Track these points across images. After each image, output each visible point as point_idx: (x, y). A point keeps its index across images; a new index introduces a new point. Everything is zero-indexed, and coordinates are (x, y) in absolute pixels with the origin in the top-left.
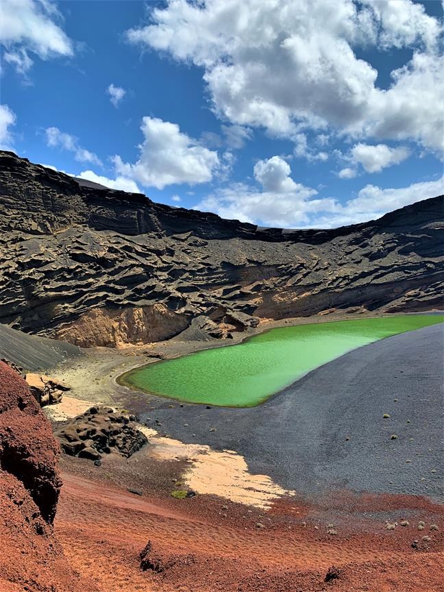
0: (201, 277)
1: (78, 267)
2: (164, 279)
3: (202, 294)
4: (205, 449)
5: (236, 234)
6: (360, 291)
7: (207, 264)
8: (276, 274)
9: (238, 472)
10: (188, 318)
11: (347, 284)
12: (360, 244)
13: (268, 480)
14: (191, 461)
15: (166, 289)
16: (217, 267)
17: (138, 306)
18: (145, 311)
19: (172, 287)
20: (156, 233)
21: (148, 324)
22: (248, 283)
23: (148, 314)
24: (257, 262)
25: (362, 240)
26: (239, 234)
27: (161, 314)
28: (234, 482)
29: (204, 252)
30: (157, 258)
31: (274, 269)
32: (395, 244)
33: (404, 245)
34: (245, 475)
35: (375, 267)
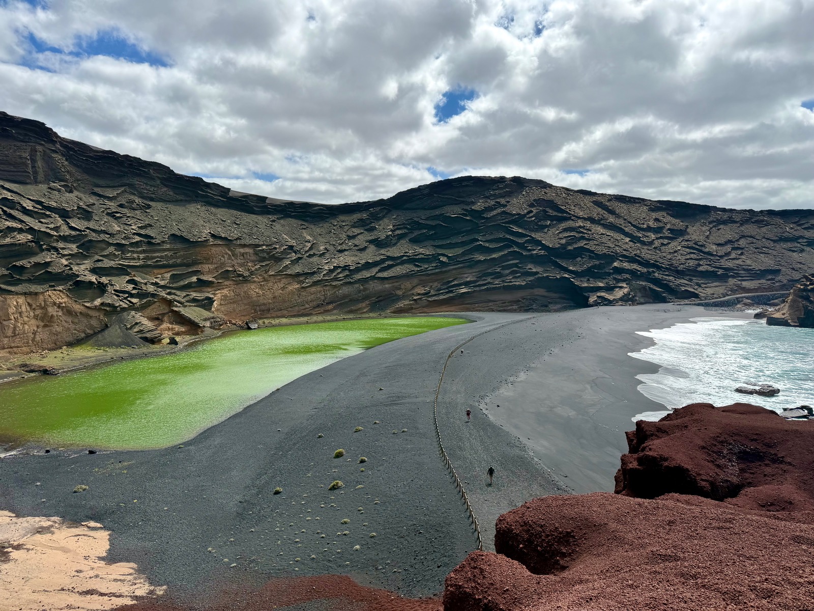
0: (135, 255)
2: (70, 255)
3: (133, 280)
4: (50, 523)
5: (197, 197)
6: (362, 285)
7: (146, 236)
8: (253, 258)
9: (86, 562)
10: (107, 313)
11: (347, 275)
12: (366, 228)
13: (132, 571)
14: (10, 549)
15: (71, 269)
16: (163, 242)
17: (17, 294)
18: (29, 300)
19: (83, 267)
20: (63, 183)
21: (33, 322)
22: (211, 267)
23: (34, 306)
24: (225, 239)
25: (368, 222)
26: (203, 196)
27: (59, 307)
28: (67, 582)
29: (143, 218)
30: (60, 221)
31: (250, 251)
32: (406, 231)
33: (416, 233)
34: (95, 565)
35: (382, 257)
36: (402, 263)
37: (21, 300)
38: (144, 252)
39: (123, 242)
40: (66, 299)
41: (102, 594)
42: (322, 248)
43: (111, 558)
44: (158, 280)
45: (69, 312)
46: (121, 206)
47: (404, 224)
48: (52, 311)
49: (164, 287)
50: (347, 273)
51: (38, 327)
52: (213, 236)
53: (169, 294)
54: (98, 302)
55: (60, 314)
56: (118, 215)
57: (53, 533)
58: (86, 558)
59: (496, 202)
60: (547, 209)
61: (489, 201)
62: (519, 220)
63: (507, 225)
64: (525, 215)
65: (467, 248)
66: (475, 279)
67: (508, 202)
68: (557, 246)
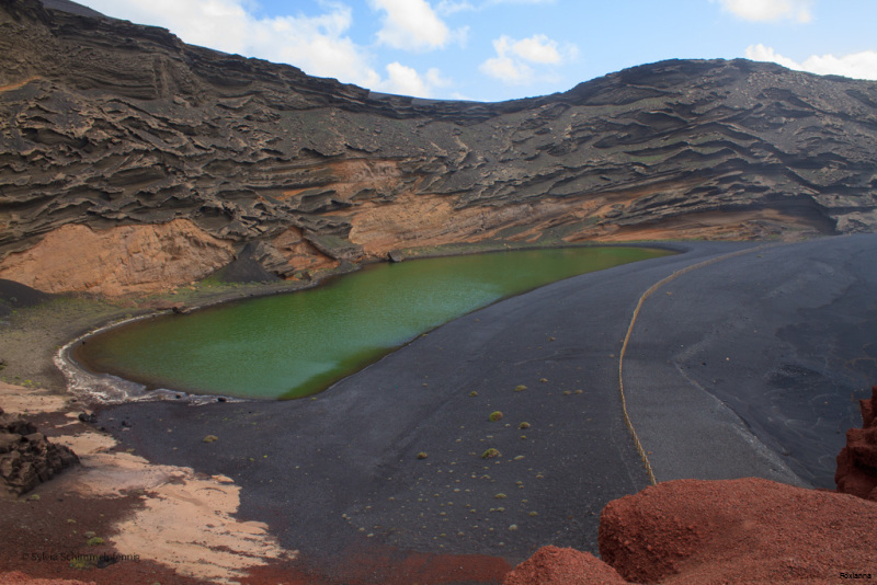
0: (264, 175)
1: (37, 152)
2: (196, 177)
3: (261, 204)
4: (182, 473)
5: (331, 102)
6: (532, 205)
7: (275, 152)
8: (396, 173)
9: (216, 517)
10: (234, 243)
11: (513, 193)
12: (537, 130)
13: (262, 531)
14: (145, 497)
15: (197, 194)
16: (294, 158)
17: (145, 223)
18: (157, 231)
19: (209, 191)
20: (187, 97)
21: (162, 254)
22: (348, 186)
23: (162, 237)
24: (364, 151)
25: (539, 122)
26: (338, 101)
27: (186, 237)
28: (200, 537)
29: (271, 130)
30: (185, 140)
31: (393, 165)
32: (590, 133)
33: (603, 135)
34: (226, 521)
35: (558, 168)
36: (585, 175)
37: (150, 229)
38: (274, 170)
39: (250, 160)
40: (193, 228)
41: (233, 552)
42: (480, 158)
43: (242, 515)
44: (288, 204)
45: (197, 243)
46: (248, 118)
47: (587, 124)
48: (180, 241)
49: (294, 212)
50: (511, 189)
51: (166, 260)
52: (349, 148)
53: (301, 220)
54: (225, 231)
55: (188, 245)
56: (245, 129)
57: (185, 484)
58: (217, 513)
59: (712, 93)
60: (782, 102)
61: (702, 91)
62: (742, 116)
63: (727, 124)
64: (750, 111)
65: (672, 154)
66: (681, 196)
67: (728, 93)
68: (795, 152)
